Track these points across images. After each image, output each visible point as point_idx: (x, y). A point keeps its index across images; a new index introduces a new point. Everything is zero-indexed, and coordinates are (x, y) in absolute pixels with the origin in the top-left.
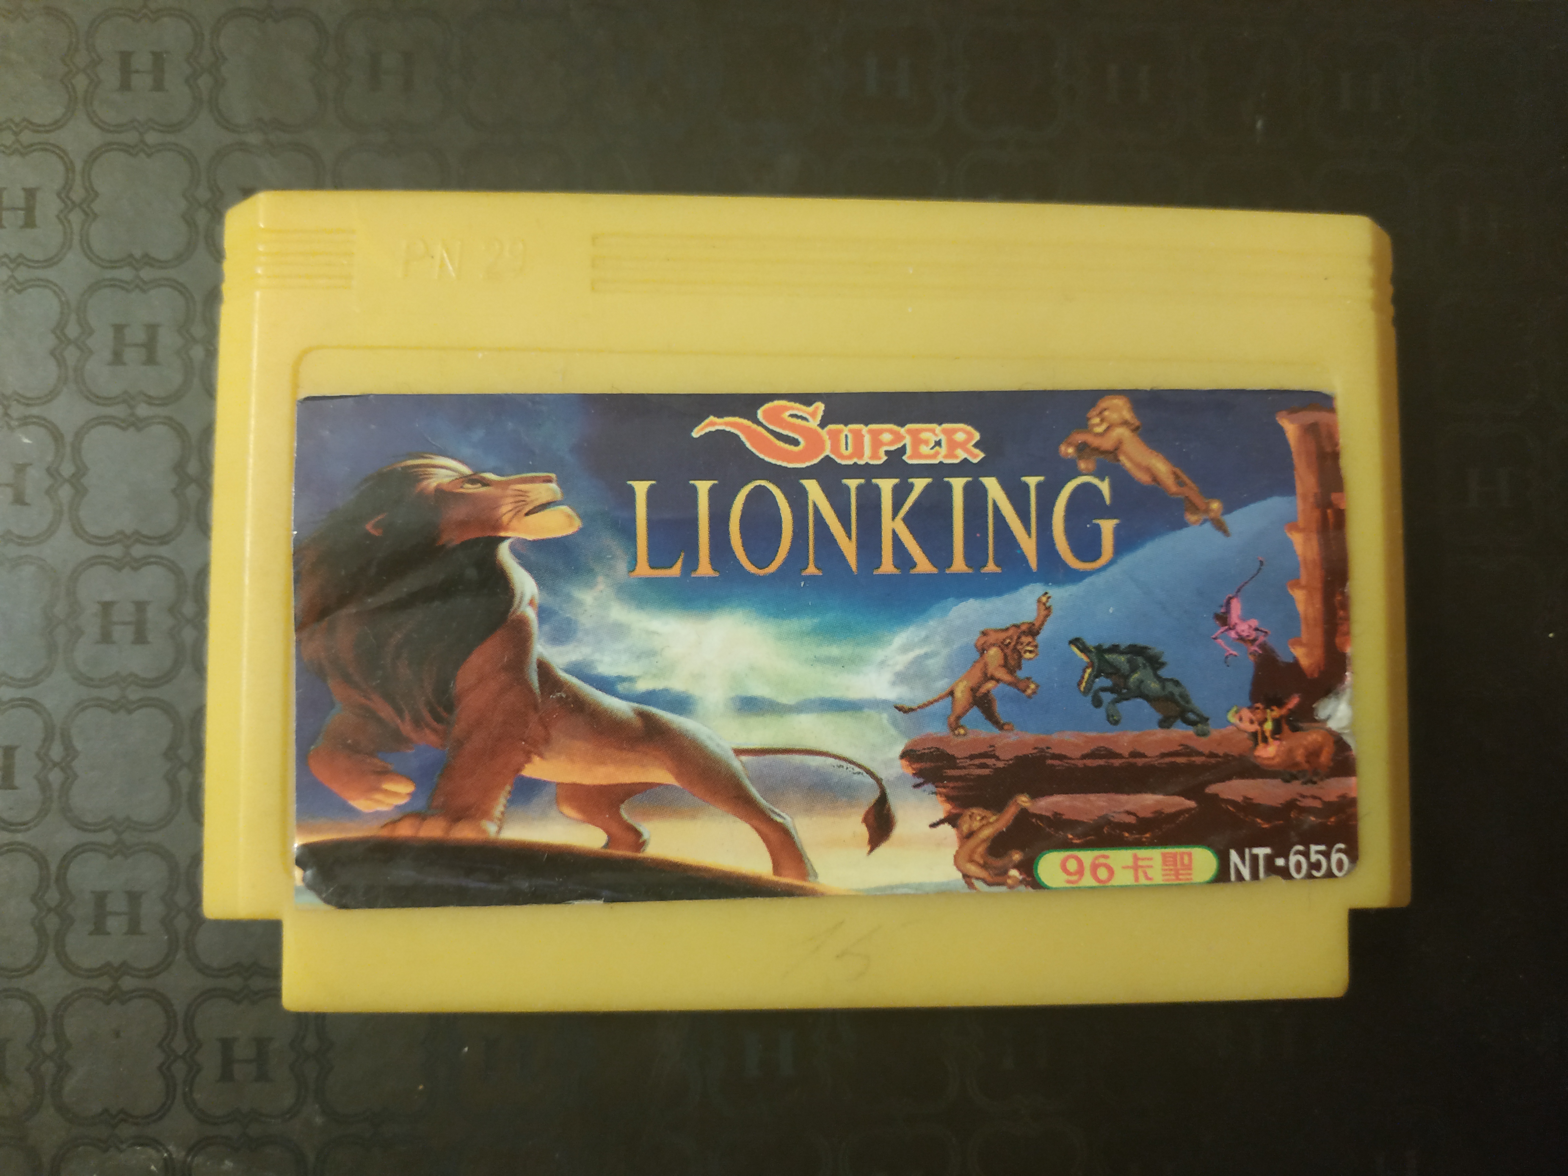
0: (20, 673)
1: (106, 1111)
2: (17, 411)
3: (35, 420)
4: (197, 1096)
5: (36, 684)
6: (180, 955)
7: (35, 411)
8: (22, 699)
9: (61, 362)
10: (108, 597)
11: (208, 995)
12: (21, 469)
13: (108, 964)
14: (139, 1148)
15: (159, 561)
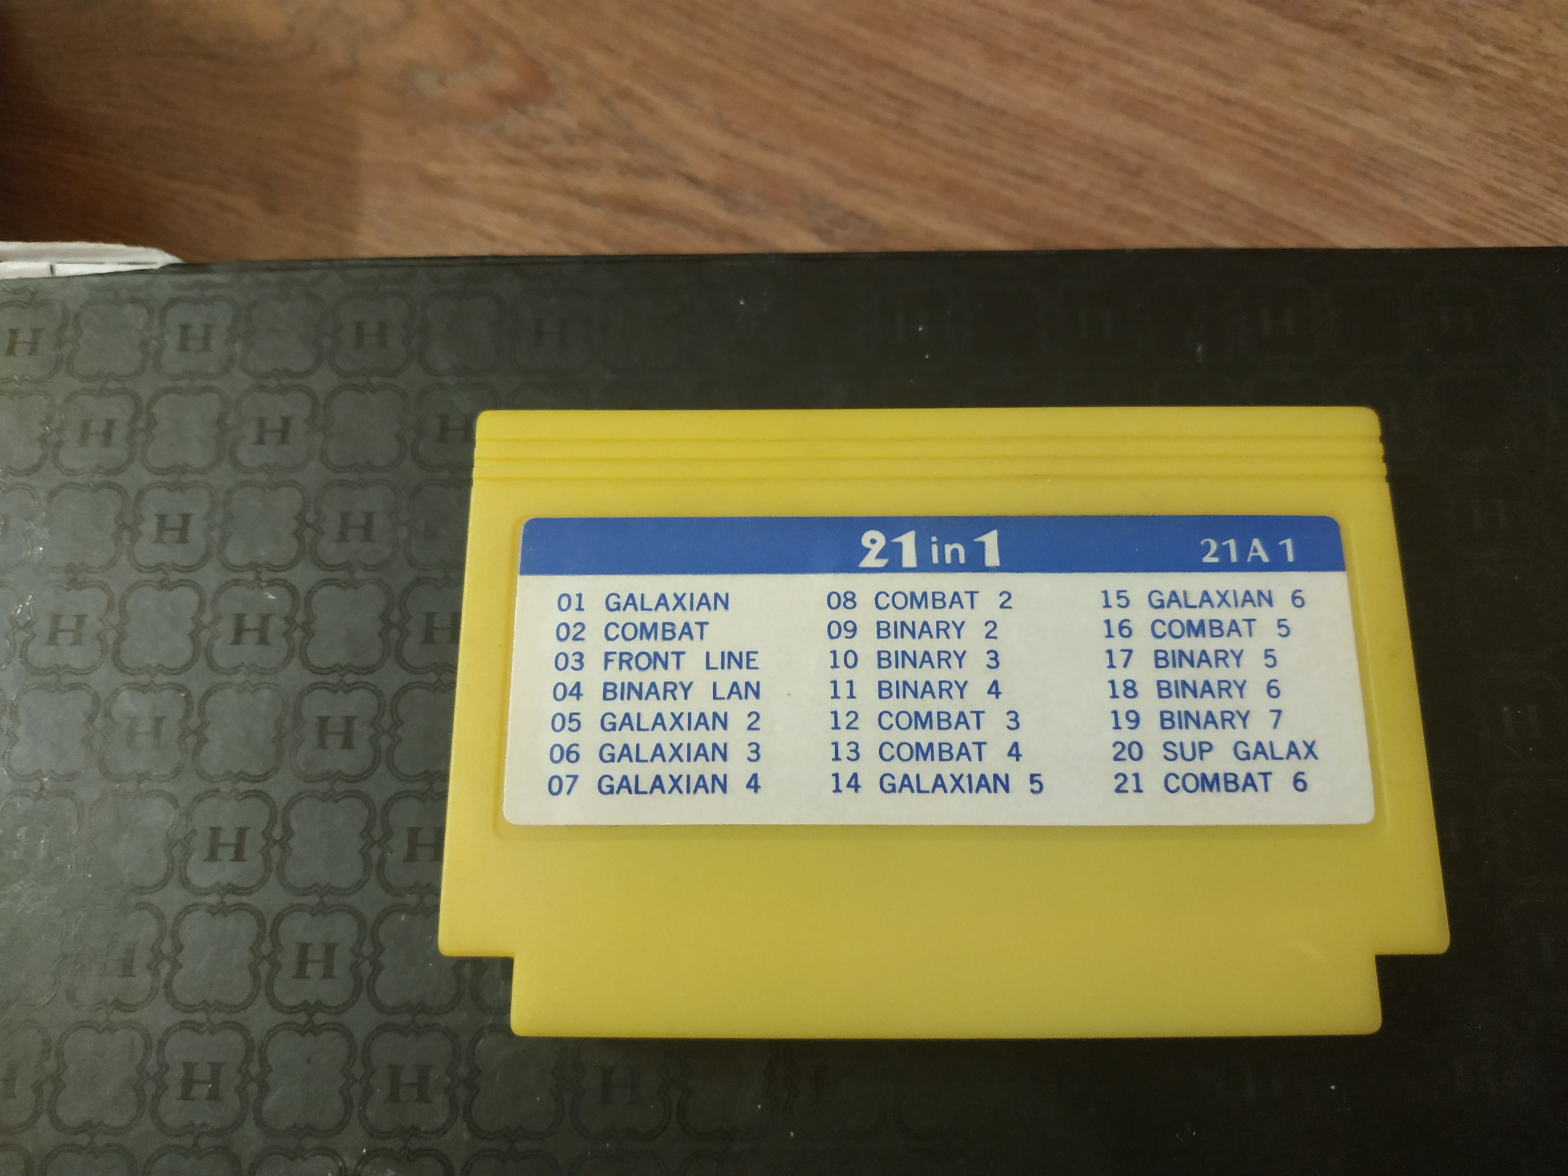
0: (255, 770)
1: (295, 1125)
2: (266, 575)
3: (280, 582)
4: (369, 1114)
5: (266, 779)
6: (363, 995)
7: (280, 575)
8: (254, 791)
9: (300, 538)
10: (325, 713)
11: (382, 1029)
12: (265, 619)
13: (306, 1003)
14: (319, 1157)
15: (365, 686)
